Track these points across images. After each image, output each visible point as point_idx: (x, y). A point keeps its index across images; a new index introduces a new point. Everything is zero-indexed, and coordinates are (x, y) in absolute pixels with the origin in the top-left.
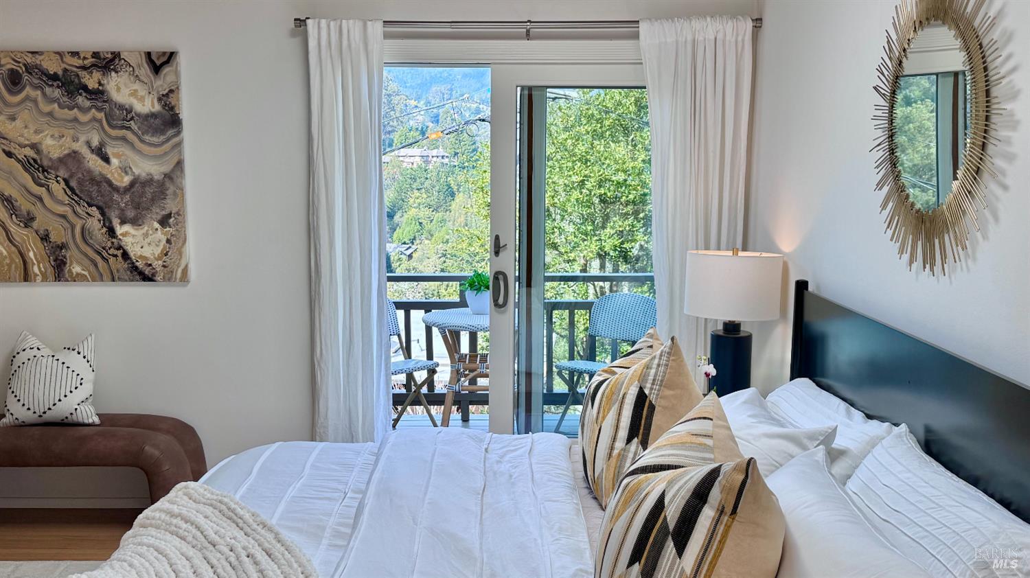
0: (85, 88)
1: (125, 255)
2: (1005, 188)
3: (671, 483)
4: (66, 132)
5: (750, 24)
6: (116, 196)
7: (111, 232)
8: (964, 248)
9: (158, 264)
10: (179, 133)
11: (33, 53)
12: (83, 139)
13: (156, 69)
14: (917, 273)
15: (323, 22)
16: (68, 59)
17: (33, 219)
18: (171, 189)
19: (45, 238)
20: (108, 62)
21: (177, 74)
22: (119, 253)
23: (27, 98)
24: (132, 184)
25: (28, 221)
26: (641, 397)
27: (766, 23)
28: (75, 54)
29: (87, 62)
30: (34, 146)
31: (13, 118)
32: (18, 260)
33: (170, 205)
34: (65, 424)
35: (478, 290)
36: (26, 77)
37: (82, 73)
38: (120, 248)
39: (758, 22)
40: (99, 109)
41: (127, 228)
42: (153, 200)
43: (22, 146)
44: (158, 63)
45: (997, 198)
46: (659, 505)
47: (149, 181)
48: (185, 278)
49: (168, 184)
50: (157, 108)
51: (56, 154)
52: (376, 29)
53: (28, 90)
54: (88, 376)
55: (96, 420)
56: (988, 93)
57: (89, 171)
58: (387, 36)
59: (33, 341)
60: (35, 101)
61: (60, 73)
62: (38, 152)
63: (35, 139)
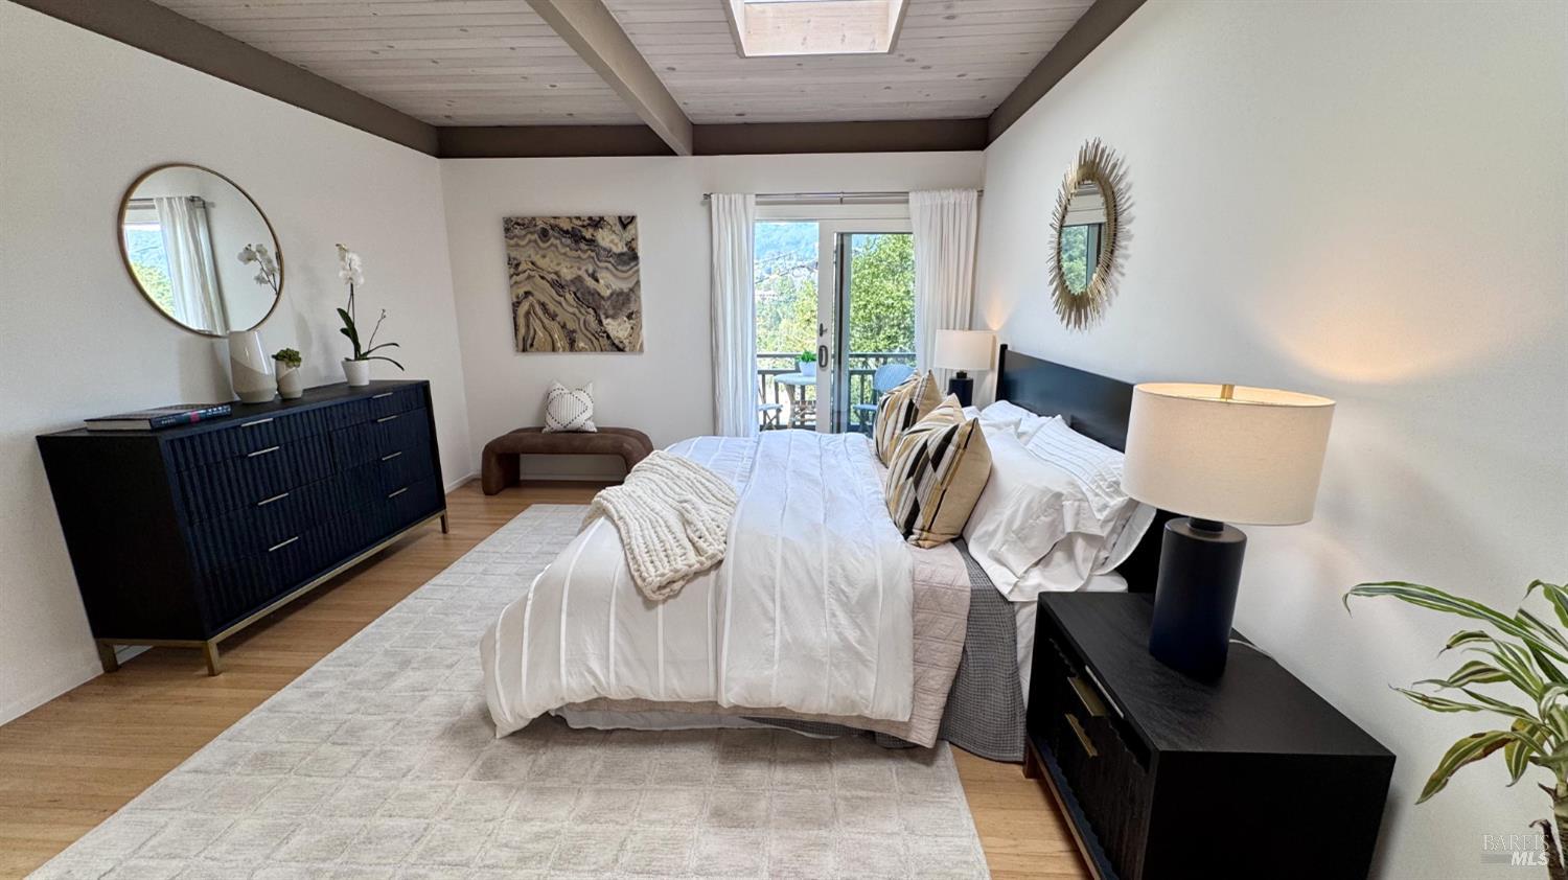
0: (584, 238)
1: (608, 337)
2: (1123, 275)
3: (931, 435)
4: (574, 264)
5: (976, 194)
6: (603, 302)
7: (600, 322)
8: (1098, 312)
9: (626, 342)
10: (636, 265)
11: (555, 218)
12: (584, 268)
13: (624, 226)
14: (1071, 331)
15: (721, 196)
16: (574, 221)
17: (557, 315)
18: (633, 297)
19: (564, 327)
20: (597, 223)
21: (636, 228)
22: (605, 335)
23: (552, 245)
24: (612, 295)
25: (553, 317)
26: (911, 405)
27: (986, 194)
28: (578, 218)
29: (585, 223)
30: (556, 273)
31: (544, 257)
32: (549, 339)
33: (633, 307)
34: (579, 432)
35: (807, 361)
36: (551, 232)
37: (582, 229)
38: (605, 332)
39: (981, 192)
40: (592, 251)
41: (609, 320)
42: (623, 304)
43: (549, 272)
44: (626, 222)
45: (1118, 281)
46: (925, 446)
47: (621, 293)
48: (641, 350)
49: (631, 294)
50: (625, 249)
51: (569, 278)
52: (752, 199)
53: (552, 240)
54: (590, 405)
55: (595, 430)
56: (1116, 220)
57: (588, 287)
58: (757, 203)
59: (559, 385)
60: (556, 247)
61: (570, 229)
62: (559, 276)
63: (557, 269)
